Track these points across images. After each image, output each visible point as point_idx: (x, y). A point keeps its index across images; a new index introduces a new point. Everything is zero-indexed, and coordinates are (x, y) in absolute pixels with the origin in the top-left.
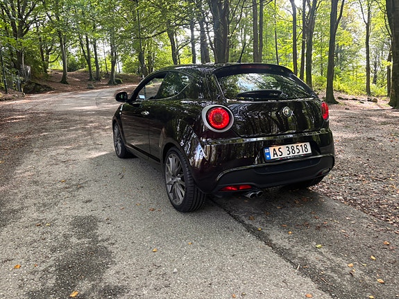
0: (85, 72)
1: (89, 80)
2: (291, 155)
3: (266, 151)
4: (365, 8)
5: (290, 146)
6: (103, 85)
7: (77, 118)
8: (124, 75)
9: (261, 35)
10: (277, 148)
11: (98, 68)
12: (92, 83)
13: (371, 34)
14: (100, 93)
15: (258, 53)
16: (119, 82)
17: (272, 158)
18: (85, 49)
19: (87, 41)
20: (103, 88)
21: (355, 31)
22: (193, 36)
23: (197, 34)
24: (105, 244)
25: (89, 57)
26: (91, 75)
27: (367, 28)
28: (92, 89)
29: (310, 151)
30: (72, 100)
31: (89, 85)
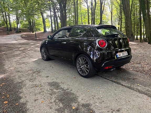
0: (5, 27)
1: (7, 31)
2: (123, 55)
3: (117, 54)
4: (110, 7)
5: (122, 53)
6: (14, 33)
7: (13, 46)
8: (22, 29)
9: (77, 15)
10: (119, 53)
11: (11, 26)
12: (8, 32)
13: (112, 16)
14: (14, 36)
15: (76, 22)
16: (20, 32)
17: (119, 57)
18: (5, 18)
19: (6, 15)
20: (14, 34)
21: (107, 15)
22: (51, 14)
23: (52, 13)
24: (69, 91)
25: (7, 21)
26: (8, 28)
27: (111, 14)
28: (9, 34)
29: (127, 54)
30: (3, 39)
31: (8, 33)
